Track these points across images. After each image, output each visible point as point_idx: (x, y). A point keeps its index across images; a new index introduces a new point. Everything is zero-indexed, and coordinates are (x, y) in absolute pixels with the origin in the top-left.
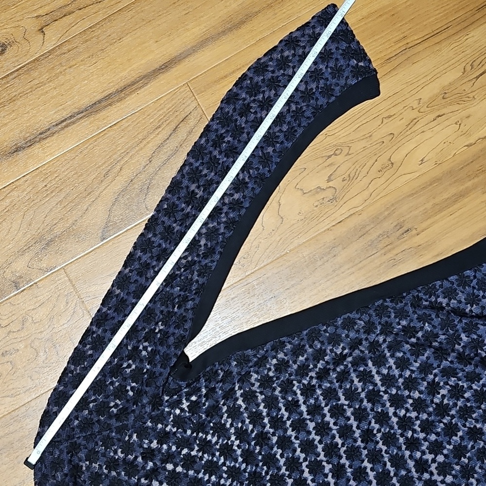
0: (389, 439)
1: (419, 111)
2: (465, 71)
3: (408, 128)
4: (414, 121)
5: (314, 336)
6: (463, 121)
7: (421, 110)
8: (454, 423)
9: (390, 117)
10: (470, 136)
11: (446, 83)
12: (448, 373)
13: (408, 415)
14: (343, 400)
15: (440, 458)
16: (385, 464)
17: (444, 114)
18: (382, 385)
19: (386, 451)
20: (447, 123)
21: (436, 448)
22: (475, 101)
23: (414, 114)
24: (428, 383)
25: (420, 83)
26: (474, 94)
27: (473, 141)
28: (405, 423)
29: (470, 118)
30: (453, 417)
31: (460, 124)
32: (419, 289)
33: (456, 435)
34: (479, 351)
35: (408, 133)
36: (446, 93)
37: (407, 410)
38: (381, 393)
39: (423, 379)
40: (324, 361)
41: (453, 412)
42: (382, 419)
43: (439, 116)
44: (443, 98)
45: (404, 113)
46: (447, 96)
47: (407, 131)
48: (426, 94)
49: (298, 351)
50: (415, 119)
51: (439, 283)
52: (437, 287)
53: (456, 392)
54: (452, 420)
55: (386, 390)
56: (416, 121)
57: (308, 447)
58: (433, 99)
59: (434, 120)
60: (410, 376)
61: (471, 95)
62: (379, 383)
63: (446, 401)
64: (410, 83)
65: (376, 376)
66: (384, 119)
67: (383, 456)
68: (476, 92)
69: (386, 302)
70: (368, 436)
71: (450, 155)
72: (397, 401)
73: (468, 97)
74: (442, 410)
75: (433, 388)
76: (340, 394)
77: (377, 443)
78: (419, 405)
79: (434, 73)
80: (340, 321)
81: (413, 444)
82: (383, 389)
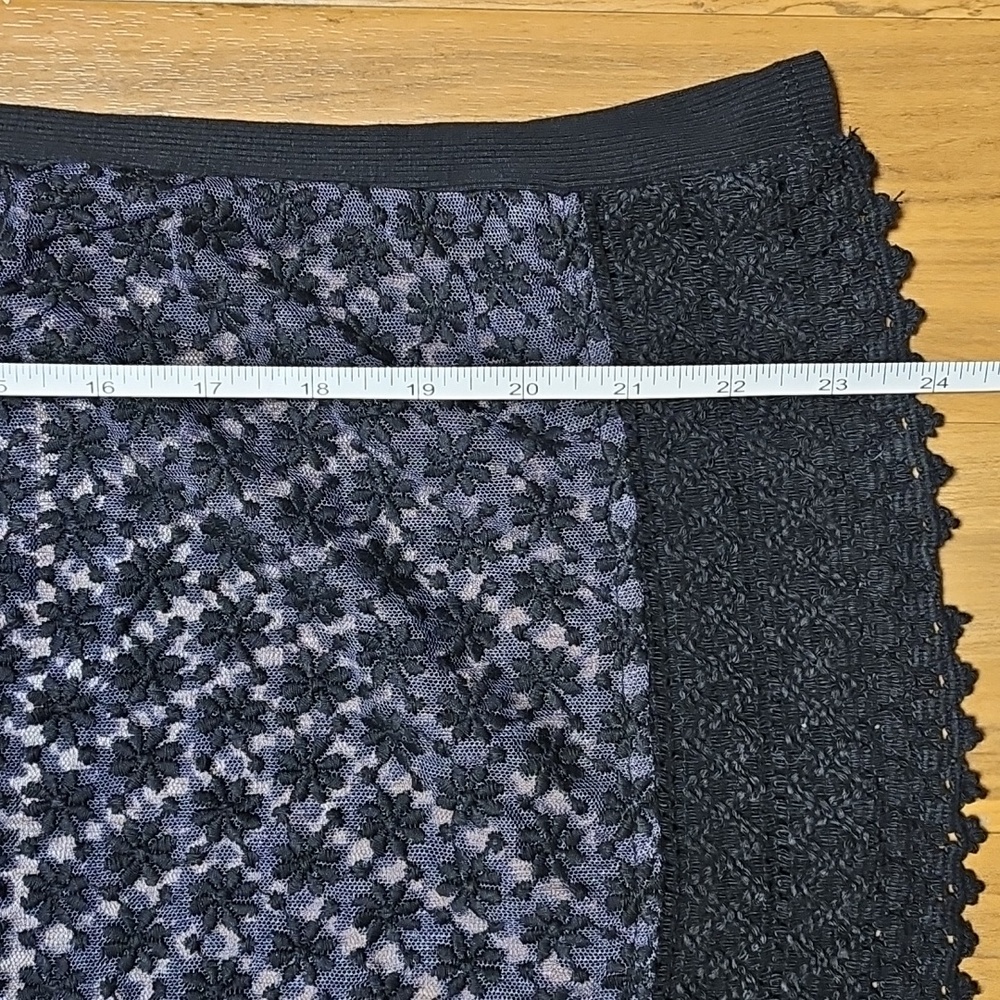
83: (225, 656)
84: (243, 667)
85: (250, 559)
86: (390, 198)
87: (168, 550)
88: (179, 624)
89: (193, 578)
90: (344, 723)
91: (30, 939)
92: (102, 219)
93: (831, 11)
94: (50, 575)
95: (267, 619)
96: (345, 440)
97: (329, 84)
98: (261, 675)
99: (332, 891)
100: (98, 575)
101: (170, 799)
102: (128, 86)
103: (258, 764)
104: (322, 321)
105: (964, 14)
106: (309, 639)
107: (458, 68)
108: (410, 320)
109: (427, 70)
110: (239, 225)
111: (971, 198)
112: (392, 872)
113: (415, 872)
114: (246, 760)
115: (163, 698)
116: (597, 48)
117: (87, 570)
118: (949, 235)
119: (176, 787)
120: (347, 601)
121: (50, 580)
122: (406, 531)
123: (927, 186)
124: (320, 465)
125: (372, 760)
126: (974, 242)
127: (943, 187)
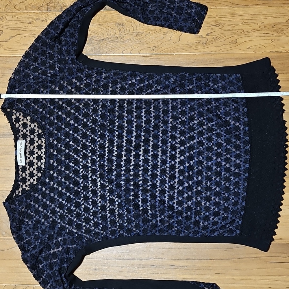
0: (165, 132)
1: (259, 27)
2: (288, 21)
3: (251, 31)
4: (255, 30)
5: (151, 78)
6: (275, 41)
7: (261, 27)
8: (194, 136)
9: (247, 23)
10: (274, 48)
11: (277, 22)
12: (201, 114)
13: (177, 125)
14: (152, 109)
15: (182, 148)
16: (159, 141)
17: (269, 34)
18: (171, 109)
19: (161, 136)
20: (268, 38)
21: (182, 143)
22: (285, 35)
23: (257, 27)
24: (191, 115)
25: (267, 16)
26: (286, 32)
27: (274, 50)
28: (174, 128)
29: (278, 41)
30: (195, 133)
31: (273, 41)
32: (203, 74)
33: (193, 141)
34: (218, 111)
35: (250, 33)
36: (275, 26)
37: (177, 123)
38: (169, 112)
39: (189, 113)
40: (151, 90)
41: (196, 132)
42: (166, 122)
43: (266, 33)
44: (273, 27)
45: (253, 24)
46: (275, 27)
47: (250, 32)
48: (266, 22)
49: (141, 81)
50: (256, 29)
51: (212, 74)
52: (211, 76)
53: (201, 124)
54: (194, 134)
55: (172, 112)
56: (256, 30)
57: (130, 122)
58: (268, 25)
59: (264, 34)
60: (184, 110)
61: (285, 32)
62: (170, 108)
63: (195, 126)
64: (263, 14)
65: (170, 104)
66: (244, 23)
67: (159, 138)
68: (287, 32)
69: (186, 74)
70: (156, 127)
71: (261, 51)
72: (174, 118)
73: (283, 32)
74: (192, 129)
75: (192, 118)
76: (152, 106)
77: (159, 132)
78: (183, 123)
79: (275, 15)
80: (164, 75)
81: (173, 138)
82: (171, 111)
83: (200, 127)
84: (202, 128)
85: (203, 116)
86: (219, 75)
87: (194, 115)
88: (195, 123)
89: (196, 118)
90: (213, 134)
91: (179, 158)
92: (187, 78)
93: (270, 52)
94: (180, 118)
95: (205, 123)
96: (213, 103)
97: (211, 63)
98: (204, 129)
99: (213, 152)
100: (186, 118)
101: (194, 142)
102: (188, 64)
103: (204, 138)
104: (211, 89)
105: (286, 52)
106: (209, 125)
107: (226, 60)
108: (221, 89)
109: (222, 60)
110: (202, 79)
111: (286, 73)
112: (219, 150)
113: (222, 151)
114: (202, 138)
115: (193, 132)
116: (242, 57)
117: (184, 118)
118: (284, 78)
119: (195, 141)
120: (214, 120)
121: (181, 119)
122: (220, 113)
123: (281, 72)
124: (210, 105)
125: (217, 138)
126: (287, 78)
127: (283, 72)
